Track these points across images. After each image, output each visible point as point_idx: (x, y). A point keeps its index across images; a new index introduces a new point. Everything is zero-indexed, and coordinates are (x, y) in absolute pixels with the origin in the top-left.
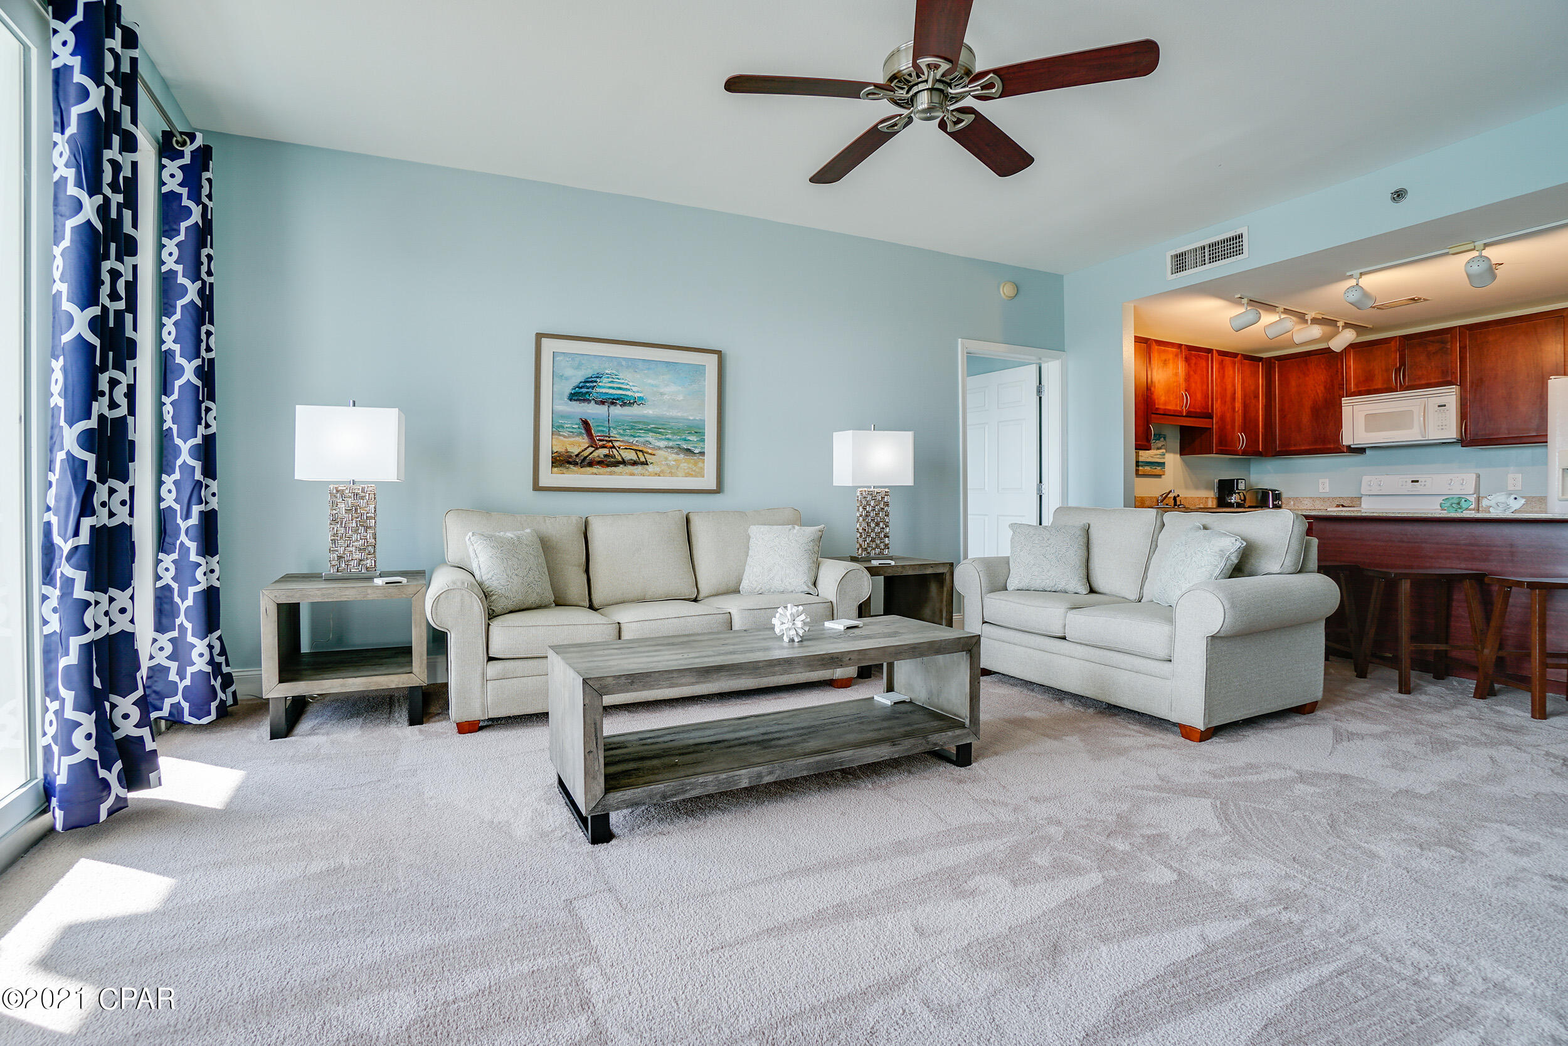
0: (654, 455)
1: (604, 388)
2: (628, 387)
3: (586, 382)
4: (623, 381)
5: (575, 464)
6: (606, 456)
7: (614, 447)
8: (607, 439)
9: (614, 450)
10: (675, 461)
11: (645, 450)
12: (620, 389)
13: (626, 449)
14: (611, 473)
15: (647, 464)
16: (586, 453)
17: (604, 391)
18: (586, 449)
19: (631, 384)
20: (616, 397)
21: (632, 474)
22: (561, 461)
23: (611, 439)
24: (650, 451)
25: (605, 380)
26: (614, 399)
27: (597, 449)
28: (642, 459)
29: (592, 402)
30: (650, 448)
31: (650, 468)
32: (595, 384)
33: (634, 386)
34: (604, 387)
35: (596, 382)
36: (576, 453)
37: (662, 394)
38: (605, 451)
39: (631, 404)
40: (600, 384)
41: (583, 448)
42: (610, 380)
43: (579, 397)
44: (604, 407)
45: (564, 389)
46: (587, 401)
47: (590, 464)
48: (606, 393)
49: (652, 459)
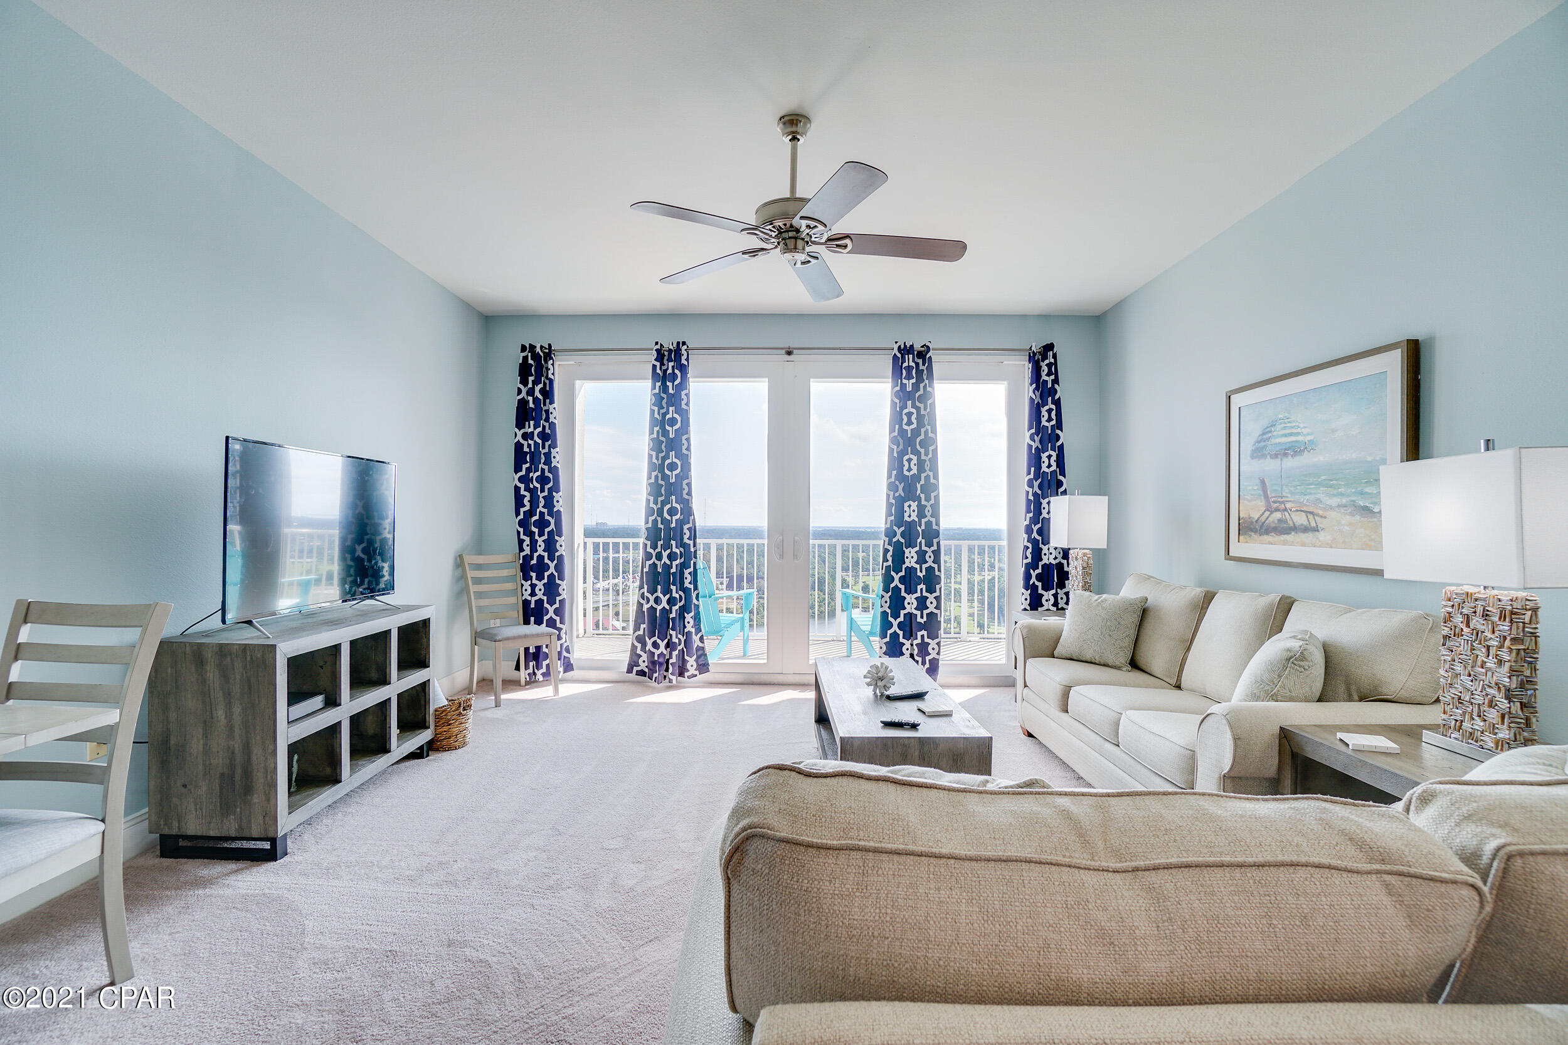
0: (1325, 517)
1: (1279, 439)
2: (1299, 430)
3: (1264, 434)
4: (1294, 424)
5: (1254, 531)
6: (1279, 520)
7: (1285, 510)
8: (1280, 500)
9: (1286, 513)
10: (1350, 524)
11: (1316, 511)
13: (1297, 511)
14: (1285, 543)
15: (1318, 531)
16: (1263, 519)
17: (1278, 440)
18: (1263, 514)
19: (1301, 425)
20: (1288, 445)
21: (1303, 544)
22: (1247, 528)
23: (1284, 499)
24: (1321, 512)
25: (1278, 427)
26: (1286, 449)
27: (1272, 513)
28: (1313, 524)
29: (1268, 456)
30: (1321, 508)
31: (1322, 536)
32: (1270, 435)
33: (1305, 427)
34: (1278, 437)
35: (1270, 432)
36: (1256, 519)
37: (1334, 431)
38: (1278, 515)
39: (1301, 452)
40: (1275, 433)
41: (1261, 513)
42: (1283, 425)
43: (1259, 453)
44: (1278, 461)
45: (1248, 445)
46: (1264, 456)
47: (1267, 531)
48: (1279, 443)
49: (1321, 523)
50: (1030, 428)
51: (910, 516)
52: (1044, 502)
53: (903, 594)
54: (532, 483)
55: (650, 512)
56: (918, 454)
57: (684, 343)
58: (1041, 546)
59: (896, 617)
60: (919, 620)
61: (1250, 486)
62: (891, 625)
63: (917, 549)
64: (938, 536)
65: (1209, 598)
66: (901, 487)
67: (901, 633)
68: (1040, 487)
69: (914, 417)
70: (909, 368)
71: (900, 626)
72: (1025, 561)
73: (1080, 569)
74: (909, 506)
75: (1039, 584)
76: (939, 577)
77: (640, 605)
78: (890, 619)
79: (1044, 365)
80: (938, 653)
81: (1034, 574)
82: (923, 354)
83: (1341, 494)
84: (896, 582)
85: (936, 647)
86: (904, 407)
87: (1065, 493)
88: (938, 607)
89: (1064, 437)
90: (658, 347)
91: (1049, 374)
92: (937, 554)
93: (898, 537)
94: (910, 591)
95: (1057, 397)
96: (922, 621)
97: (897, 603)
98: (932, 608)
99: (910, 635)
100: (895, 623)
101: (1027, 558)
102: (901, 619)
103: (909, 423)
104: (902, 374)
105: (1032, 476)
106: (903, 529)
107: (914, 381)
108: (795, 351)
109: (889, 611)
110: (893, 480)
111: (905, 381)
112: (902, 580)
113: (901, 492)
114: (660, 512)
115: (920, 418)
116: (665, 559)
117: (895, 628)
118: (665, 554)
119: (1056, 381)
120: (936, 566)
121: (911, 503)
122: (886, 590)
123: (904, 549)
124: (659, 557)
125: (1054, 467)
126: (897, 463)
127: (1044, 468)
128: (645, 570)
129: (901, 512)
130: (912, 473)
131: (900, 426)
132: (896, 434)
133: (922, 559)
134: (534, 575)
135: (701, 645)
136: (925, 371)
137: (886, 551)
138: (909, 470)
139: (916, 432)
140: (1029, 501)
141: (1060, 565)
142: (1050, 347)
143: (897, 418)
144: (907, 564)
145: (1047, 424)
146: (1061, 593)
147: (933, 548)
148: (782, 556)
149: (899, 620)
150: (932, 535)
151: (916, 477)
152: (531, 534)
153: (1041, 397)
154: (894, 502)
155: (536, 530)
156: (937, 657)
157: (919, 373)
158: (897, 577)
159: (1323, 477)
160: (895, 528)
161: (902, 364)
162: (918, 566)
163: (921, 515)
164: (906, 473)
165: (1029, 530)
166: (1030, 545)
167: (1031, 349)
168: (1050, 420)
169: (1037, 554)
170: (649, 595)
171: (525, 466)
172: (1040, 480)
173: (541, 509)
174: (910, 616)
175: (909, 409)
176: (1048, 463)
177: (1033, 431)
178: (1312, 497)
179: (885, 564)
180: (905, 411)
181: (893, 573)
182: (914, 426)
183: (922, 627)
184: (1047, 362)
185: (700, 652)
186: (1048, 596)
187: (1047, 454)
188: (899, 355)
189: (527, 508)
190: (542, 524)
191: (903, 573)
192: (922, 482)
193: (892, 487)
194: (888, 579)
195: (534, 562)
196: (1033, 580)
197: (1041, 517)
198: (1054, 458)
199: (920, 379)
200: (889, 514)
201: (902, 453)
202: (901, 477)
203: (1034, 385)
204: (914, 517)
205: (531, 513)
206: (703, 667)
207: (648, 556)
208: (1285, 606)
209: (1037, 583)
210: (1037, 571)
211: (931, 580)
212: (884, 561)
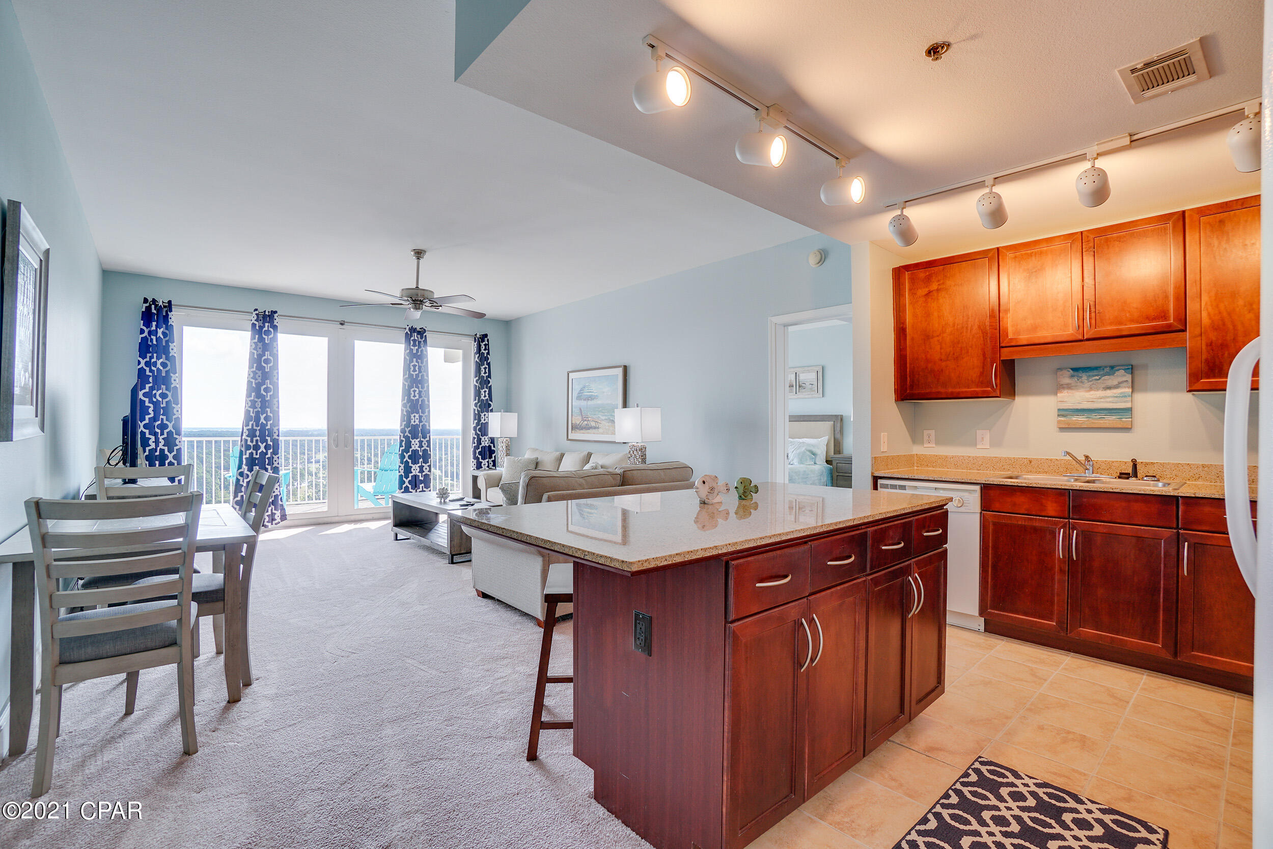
2: (592, 391)
3: (580, 391)
4: (590, 388)
5: (577, 428)
6: (586, 424)
7: (588, 420)
12: (590, 392)
14: (588, 433)
16: (580, 424)
17: (586, 394)
19: (593, 389)
20: (589, 396)
22: (575, 428)
25: (586, 388)
26: (588, 398)
31: (600, 430)
32: (582, 391)
33: (595, 390)
34: (585, 392)
37: (604, 392)
39: (594, 399)
43: (579, 398)
44: (585, 402)
45: (575, 395)
46: (581, 399)
47: (582, 429)
48: (586, 395)
49: (600, 426)
50: (476, 377)
51: (415, 422)
52: (482, 415)
53: (410, 465)
54: (155, 398)
55: (248, 418)
56: (418, 388)
57: (275, 312)
58: (481, 437)
59: (407, 477)
60: (421, 478)
61: (576, 411)
62: (404, 482)
63: (419, 439)
64: (429, 433)
65: (562, 455)
66: (408, 405)
67: (410, 486)
68: (480, 407)
69: (417, 368)
70: (414, 341)
71: (409, 482)
72: (474, 445)
73: (504, 447)
74: (415, 416)
75: (480, 457)
76: (430, 454)
77: (238, 480)
78: (404, 479)
79: (482, 345)
81: (477, 452)
82: (421, 333)
83: (606, 415)
84: (407, 458)
86: (411, 361)
87: (492, 411)
88: (430, 471)
89: (492, 382)
90: (257, 312)
91: (485, 350)
92: (429, 442)
93: (407, 434)
94: (415, 463)
95: (489, 362)
96: (422, 479)
97: (408, 470)
98: (426, 472)
100: (407, 481)
101: (475, 443)
102: (410, 478)
103: (415, 370)
104: (410, 343)
105: (477, 401)
106: (410, 428)
107: (417, 348)
108: (345, 323)
109: (403, 474)
110: (406, 401)
111: (412, 347)
112: (410, 457)
113: (408, 408)
114: (257, 419)
115: (420, 367)
116: (262, 449)
117: (407, 484)
118: (262, 446)
119: (488, 353)
120: (428, 449)
121: (416, 414)
122: (402, 463)
123: (411, 440)
124: (256, 447)
125: (487, 397)
126: (407, 393)
127: (482, 397)
128: (244, 457)
129: (409, 419)
130: (416, 398)
131: (409, 372)
132: (407, 376)
133: (421, 446)
135: (281, 503)
136: (422, 342)
137: (401, 441)
138: (414, 396)
139: (417, 375)
140: (475, 414)
141: (490, 447)
142: (486, 336)
143: (407, 368)
144: (413, 448)
145: (484, 375)
146: (490, 461)
147: (426, 439)
148: (337, 446)
149: (408, 479)
150: (425, 433)
151: (417, 400)
152: (155, 434)
153: (480, 360)
154: (406, 414)
155: (159, 431)
157: (420, 342)
158: (407, 456)
159: (601, 409)
160: (406, 429)
161: (410, 338)
162: (419, 449)
163: (420, 421)
164: (412, 398)
165: (475, 429)
166: (476, 437)
167: (476, 335)
168: (485, 373)
169: (479, 442)
170: (248, 473)
171: (147, 386)
172: (480, 403)
173: (161, 417)
174: (415, 477)
175: (415, 363)
176: (484, 395)
177: (477, 378)
178: (597, 416)
179: (401, 448)
180: (413, 364)
181: (405, 454)
182: (417, 372)
183: (421, 482)
184: (484, 343)
185: (281, 508)
186: (485, 462)
187: (484, 390)
188: (409, 333)
189: (152, 415)
190: (163, 427)
191: (410, 453)
192: (420, 403)
193: (404, 405)
194: (403, 457)
195: (157, 453)
196: (477, 454)
197: (481, 422)
198: (487, 393)
199: (420, 347)
200: (402, 420)
201: (410, 387)
202: (409, 400)
203: (478, 355)
204: (417, 422)
205: (155, 419)
206: (284, 517)
207: (248, 448)
208: (589, 455)
209: (479, 456)
210: (479, 450)
211: (426, 457)
212: (400, 447)
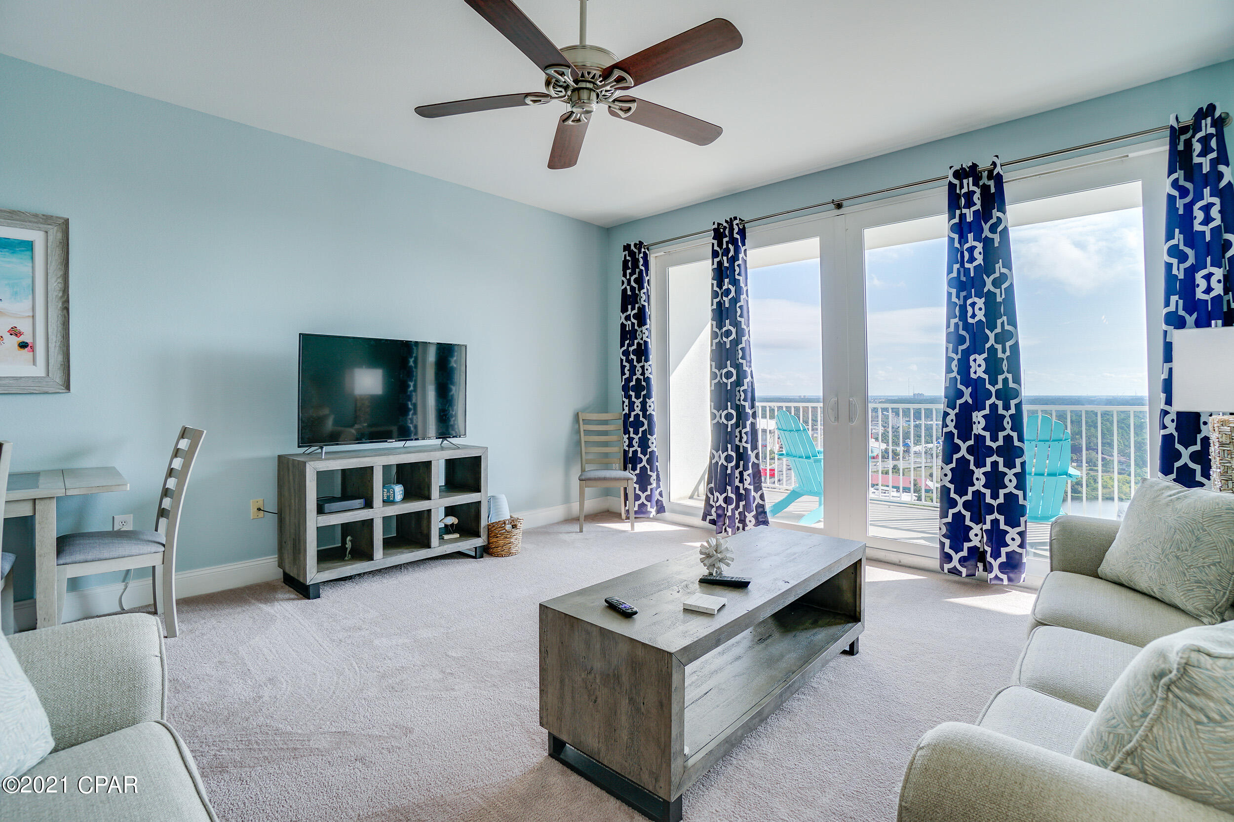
50: (1172, 237)
51: (975, 373)
53: (972, 467)
54: (630, 356)
55: (713, 376)
57: (735, 218)
59: (961, 494)
62: (954, 504)
63: (989, 412)
64: (1018, 396)
67: (967, 514)
69: (981, 251)
71: (966, 505)
72: (1163, 432)
74: (975, 360)
77: (710, 460)
78: (954, 496)
79: (1195, 141)
80: (1022, 546)
81: (1185, 451)
84: (963, 452)
85: (1018, 538)
86: (965, 241)
88: (1021, 487)
90: (716, 226)
91: (1203, 153)
92: (1018, 419)
94: (980, 464)
95: (1223, 184)
96: (996, 502)
97: (962, 477)
98: (1011, 487)
99: (978, 519)
100: (960, 501)
101: (1165, 428)
102: (968, 497)
103: (972, 259)
104: (960, 203)
105: (1173, 305)
106: (968, 386)
107: (977, 209)
108: (844, 203)
109: (951, 486)
110: (956, 329)
111: (964, 211)
112: (970, 450)
113: (962, 343)
114: (720, 376)
116: (723, 419)
117: (960, 507)
118: (723, 415)
119: (1221, 160)
120: (1016, 435)
121: (977, 356)
122: (947, 461)
123: (972, 412)
125: (1217, 292)
126: (957, 310)
127: (1200, 295)
129: (964, 367)
130: (977, 319)
131: (962, 265)
132: (955, 275)
133: (997, 427)
134: (631, 430)
135: (761, 502)
136: (996, 194)
137: (946, 415)
138: (974, 316)
140: (1167, 346)
145: (1203, 228)
147: (1011, 412)
148: (837, 418)
149: (965, 498)
150: (1007, 395)
151: (985, 325)
152: (630, 397)
154: (957, 356)
155: (633, 394)
156: (1019, 550)
157: (990, 197)
158: (962, 446)
160: (959, 387)
161: (960, 191)
162: (990, 434)
163: (992, 371)
164: (970, 320)
167: (1170, 124)
168: (1207, 220)
171: (626, 342)
173: (637, 376)
174: (980, 495)
175: (971, 242)
176: (1206, 288)
177: (1178, 241)
179: (945, 430)
180: (966, 246)
181: (957, 441)
182: (981, 261)
184: (1202, 134)
185: (761, 510)
187: (1203, 273)
188: (956, 182)
189: (627, 375)
190: (638, 389)
191: (971, 442)
192: (999, 330)
193: (953, 338)
194: (951, 449)
195: (632, 419)
196: (1185, 460)
198: (1218, 278)
199: (986, 204)
200: (950, 371)
201: (965, 297)
202: (966, 325)
204: (987, 373)
205: (629, 380)
206: (762, 522)
209: (1193, 465)
210: (1194, 448)
211: (1010, 453)
212: (943, 428)
